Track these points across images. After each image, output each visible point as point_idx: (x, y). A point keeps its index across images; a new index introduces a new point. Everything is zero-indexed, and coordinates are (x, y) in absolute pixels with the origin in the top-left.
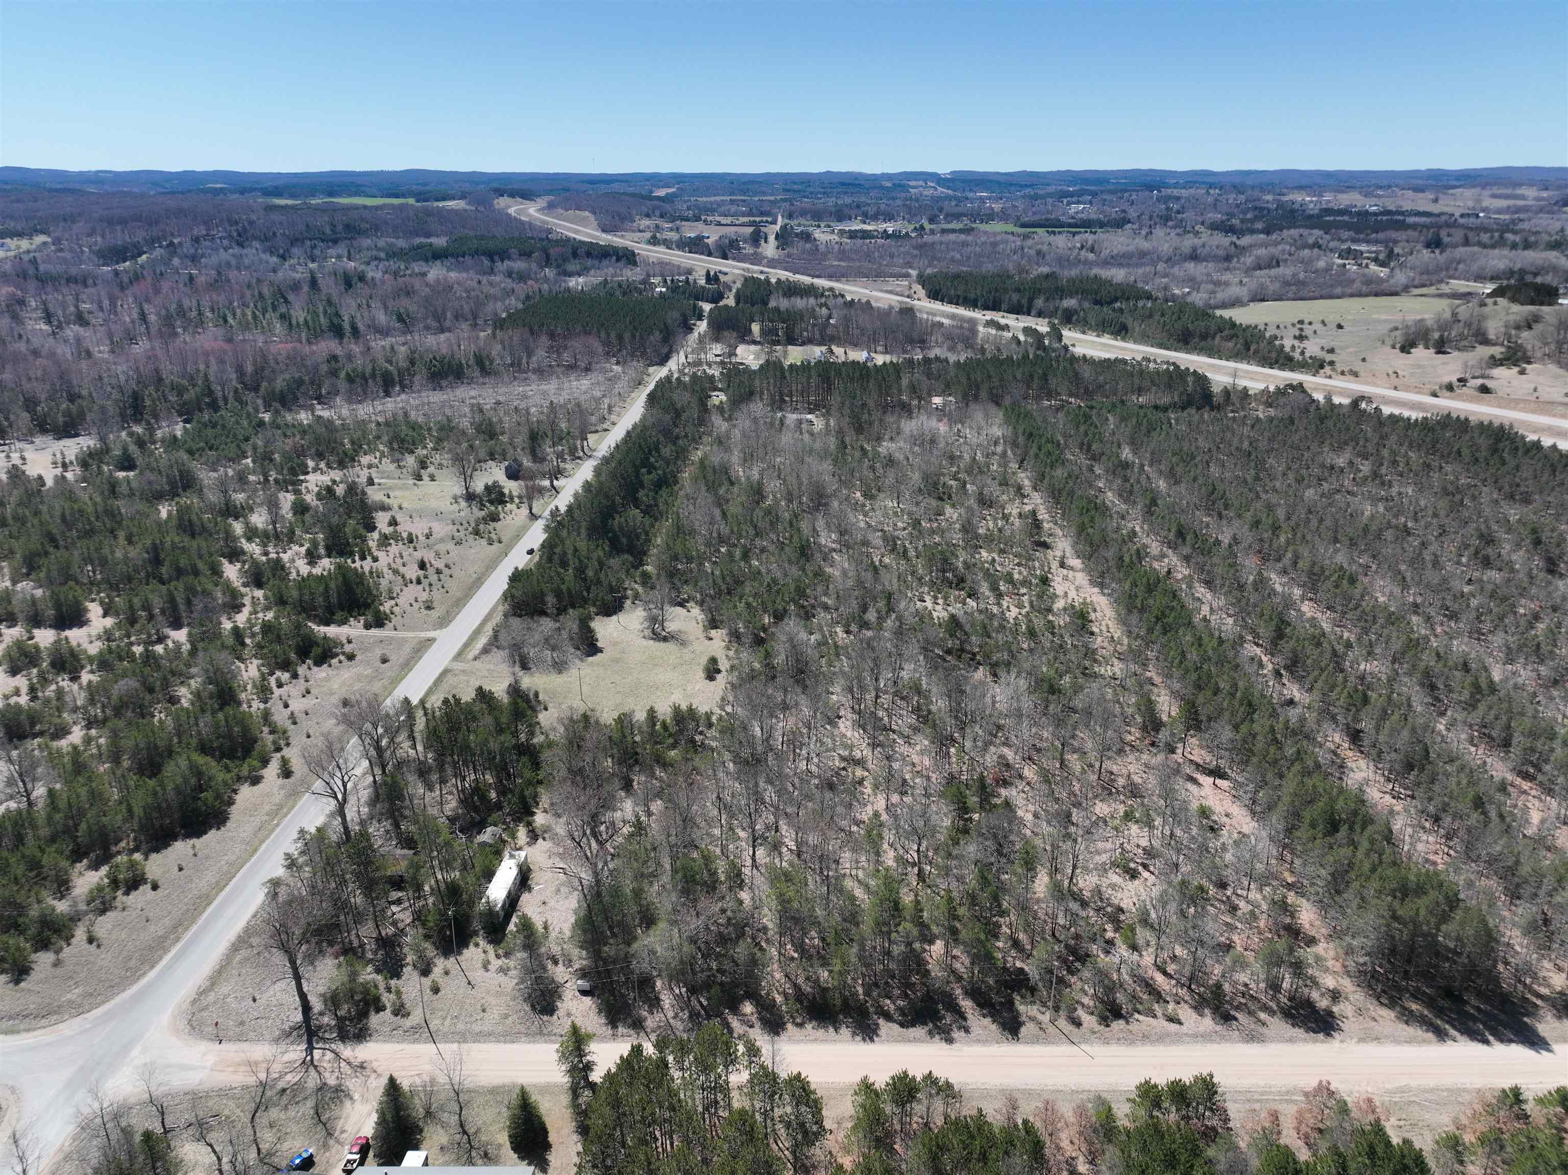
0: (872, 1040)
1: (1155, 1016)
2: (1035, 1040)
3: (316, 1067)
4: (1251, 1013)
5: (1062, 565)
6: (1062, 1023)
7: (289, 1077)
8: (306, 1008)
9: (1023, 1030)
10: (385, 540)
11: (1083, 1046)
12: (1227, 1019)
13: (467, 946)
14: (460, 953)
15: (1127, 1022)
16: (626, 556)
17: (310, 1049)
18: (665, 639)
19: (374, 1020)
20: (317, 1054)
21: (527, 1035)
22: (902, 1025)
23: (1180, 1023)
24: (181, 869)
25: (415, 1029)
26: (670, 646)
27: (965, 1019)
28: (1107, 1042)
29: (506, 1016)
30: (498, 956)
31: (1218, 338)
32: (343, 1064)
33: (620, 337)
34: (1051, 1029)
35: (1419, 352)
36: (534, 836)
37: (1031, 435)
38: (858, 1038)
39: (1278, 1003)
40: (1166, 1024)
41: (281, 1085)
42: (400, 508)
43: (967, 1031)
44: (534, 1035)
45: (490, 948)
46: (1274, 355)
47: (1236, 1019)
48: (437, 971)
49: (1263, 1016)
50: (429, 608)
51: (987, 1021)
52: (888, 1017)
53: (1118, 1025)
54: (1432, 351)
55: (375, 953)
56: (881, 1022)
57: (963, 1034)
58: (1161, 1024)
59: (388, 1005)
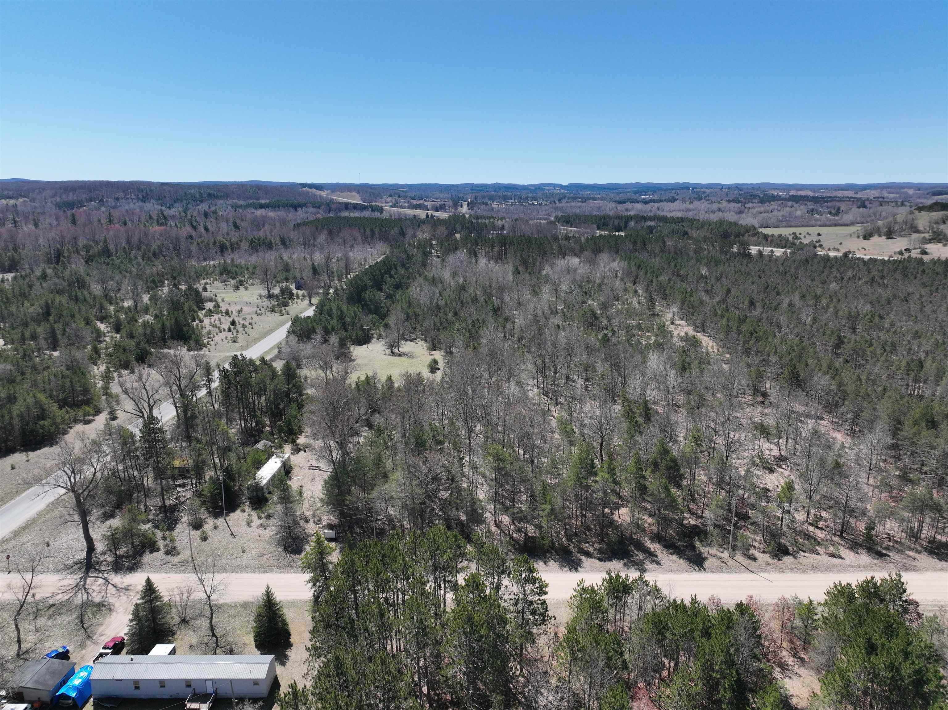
0: (576, 570)
1: (818, 554)
2: (719, 570)
3: (85, 589)
4: (899, 551)
5: (672, 323)
6: (739, 557)
7: (60, 596)
8: (91, 548)
9: (707, 564)
10: (210, 313)
11: (762, 574)
12: (880, 555)
13: (234, 510)
14: (227, 515)
15: (795, 558)
16: (374, 315)
17: (84, 578)
18: (400, 355)
19: (148, 557)
20: (89, 580)
21: (278, 567)
22: (600, 560)
23: (842, 558)
24: (13, 468)
25: (182, 563)
26: (403, 358)
27: (656, 556)
28: (781, 571)
29: (263, 555)
30: (260, 518)
31: (746, 235)
32: (110, 586)
33: (372, 231)
34: (731, 562)
35: (875, 239)
36: (297, 450)
37: (639, 266)
38: (565, 569)
39: (922, 546)
40: (830, 559)
41: (51, 602)
42: (223, 301)
43: (658, 563)
44: (284, 567)
45: (254, 514)
46: (783, 242)
47: (889, 556)
48: (208, 527)
49: (911, 553)
50: (234, 342)
51: (675, 557)
52: (588, 555)
53: (788, 560)
54: (884, 237)
55: (156, 515)
56: (583, 558)
57: (655, 566)
58: (825, 559)
59: (162, 547)
